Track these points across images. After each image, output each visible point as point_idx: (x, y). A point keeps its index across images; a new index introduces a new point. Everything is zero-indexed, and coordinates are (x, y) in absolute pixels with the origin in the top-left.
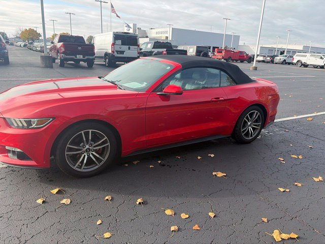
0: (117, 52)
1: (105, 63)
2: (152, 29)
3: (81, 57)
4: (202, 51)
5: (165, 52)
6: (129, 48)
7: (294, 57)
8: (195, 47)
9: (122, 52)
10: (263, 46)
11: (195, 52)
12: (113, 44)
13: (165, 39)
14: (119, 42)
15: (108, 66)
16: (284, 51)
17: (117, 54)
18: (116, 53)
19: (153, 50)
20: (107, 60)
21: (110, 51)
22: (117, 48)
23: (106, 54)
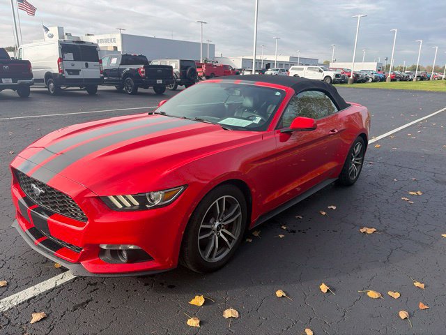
0: (69, 71)
1: (47, 89)
2: (88, 35)
3: (10, 81)
4: (188, 67)
5: (142, 70)
6: (87, 65)
7: (290, 70)
8: (178, 61)
9: (77, 72)
10: (245, 58)
11: (179, 67)
12: (61, 60)
13: (112, 49)
14: (70, 56)
15: (52, 95)
16: (269, 64)
17: (69, 74)
18: (66, 73)
19: (122, 67)
20: (52, 84)
21: (56, 71)
22: (68, 65)
23: (49, 76)
